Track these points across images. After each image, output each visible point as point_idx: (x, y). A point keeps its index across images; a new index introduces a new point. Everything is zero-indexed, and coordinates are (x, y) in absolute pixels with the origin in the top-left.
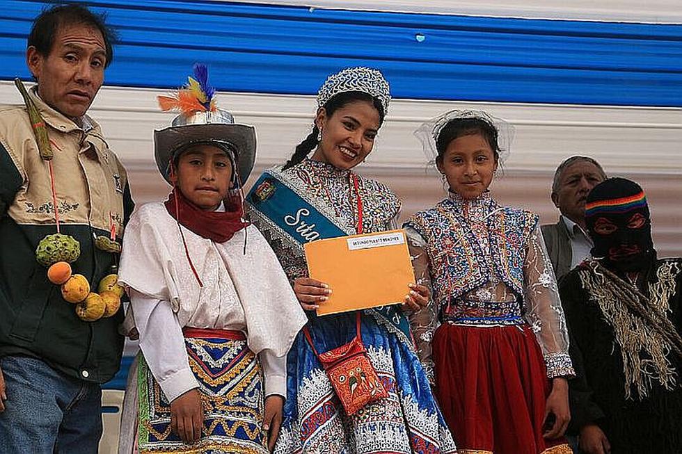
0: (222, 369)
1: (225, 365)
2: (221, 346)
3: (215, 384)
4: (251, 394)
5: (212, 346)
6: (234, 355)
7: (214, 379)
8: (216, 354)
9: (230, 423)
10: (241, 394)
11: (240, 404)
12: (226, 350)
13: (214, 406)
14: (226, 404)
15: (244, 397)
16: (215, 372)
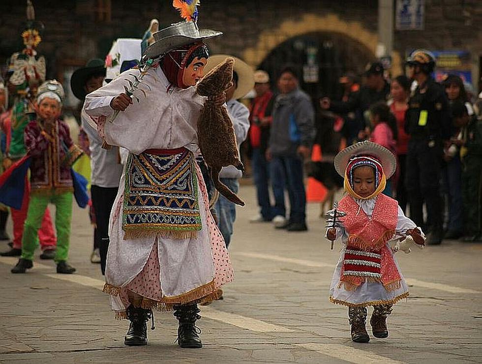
0: (165, 171)
1: (167, 169)
2: (166, 159)
3: (161, 178)
4: (181, 183)
5: (161, 159)
6: (174, 163)
7: (160, 176)
8: (163, 163)
9: (168, 199)
10: (175, 183)
11: (174, 189)
12: (169, 160)
13: (160, 190)
14: (166, 189)
15: (176, 185)
16: (162, 172)
